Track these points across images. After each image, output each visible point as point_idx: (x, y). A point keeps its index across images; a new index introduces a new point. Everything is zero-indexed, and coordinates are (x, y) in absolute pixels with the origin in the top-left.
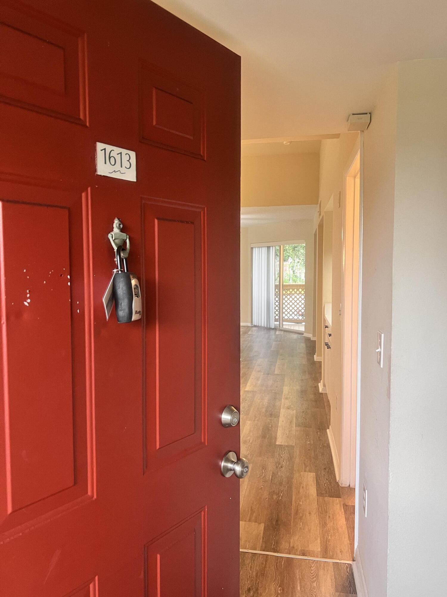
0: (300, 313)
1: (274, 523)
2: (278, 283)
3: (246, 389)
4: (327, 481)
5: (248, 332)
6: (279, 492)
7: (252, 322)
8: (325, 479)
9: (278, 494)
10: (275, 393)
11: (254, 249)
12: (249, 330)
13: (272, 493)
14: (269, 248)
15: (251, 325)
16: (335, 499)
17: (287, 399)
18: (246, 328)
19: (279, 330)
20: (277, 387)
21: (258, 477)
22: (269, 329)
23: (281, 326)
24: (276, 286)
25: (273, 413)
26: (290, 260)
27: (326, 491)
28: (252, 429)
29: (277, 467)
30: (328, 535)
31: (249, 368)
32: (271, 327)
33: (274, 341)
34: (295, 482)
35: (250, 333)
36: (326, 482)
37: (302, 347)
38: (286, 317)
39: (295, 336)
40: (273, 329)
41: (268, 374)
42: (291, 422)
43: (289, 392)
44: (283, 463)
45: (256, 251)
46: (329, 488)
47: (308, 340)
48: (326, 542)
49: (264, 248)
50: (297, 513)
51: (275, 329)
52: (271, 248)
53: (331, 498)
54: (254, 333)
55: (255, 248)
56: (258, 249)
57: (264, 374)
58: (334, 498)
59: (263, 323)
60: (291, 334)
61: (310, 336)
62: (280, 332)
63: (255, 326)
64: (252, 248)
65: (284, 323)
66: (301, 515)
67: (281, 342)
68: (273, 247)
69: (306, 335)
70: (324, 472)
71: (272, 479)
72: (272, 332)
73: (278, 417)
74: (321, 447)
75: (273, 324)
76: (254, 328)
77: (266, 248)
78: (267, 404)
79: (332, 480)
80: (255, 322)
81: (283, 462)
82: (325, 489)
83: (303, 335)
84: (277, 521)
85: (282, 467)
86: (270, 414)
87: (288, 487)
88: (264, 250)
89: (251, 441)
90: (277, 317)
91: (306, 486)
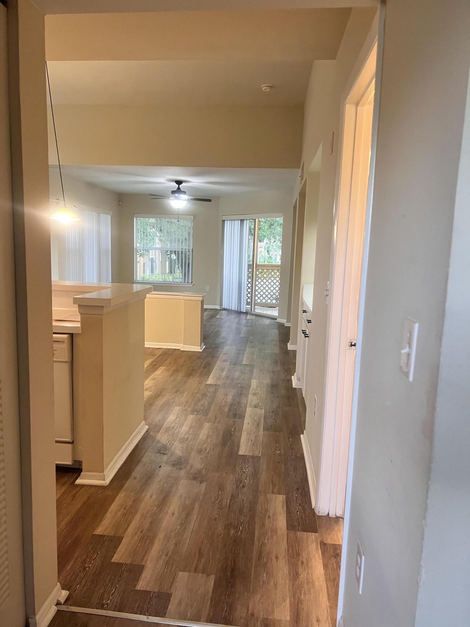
0: (274, 296)
1: (229, 574)
2: (251, 263)
3: (207, 383)
4: (300, 507)
5: (216, 316)
6: (238, 524)
7: (221, 304)
8: (298, 505)
9: (236, 528)
10: (242, 387)
11: (226, 222)
12: (217, 314)
13: (228, 527)
14: (242, 221)
15: (220, 308)
16: (310, 533)
17: (255, 394)
18: (214, 311)
19: (250, 314)
20: (244, 380)
21: (213, 501)
22: (239, 313)
23: (253, 310)
24: (249, 265)
25: (238, 413)
26: (266, 241)
27: (299, 522)
28: (210, 434)
29: (237, 487)
30: (301, 593)
31: (213, 357)
32: (242, 311)
33: (244, 327)
34: (260, 508)
35: (218, 317)
36: (298, 508)
37: (274, 333)
38: (259, 301)
39: (267, 322)
40: (244, 313)
41: (235, 364)
42: (258, 425)
43: (257, 387)
44: (246, 481)
45: (227, 224)
46: (302, 517)
47: (281, 326)
48: (298, 604)
49: (237, 221)
50: (260, 557)
51: (246, 313)
52: (245, 221)
53: (305, 533)
54: (223, 317)
55: (227, 220)
56: (231, 222)
57: (229, 365)
58: (308, 533)
59: (234, 307)
60: (263, 319)
61: (283, 321)
62: (251, 316)
63: (224, 309)
64: (224, 221)
65: (256, 307)
66: (265, 560)
67: (251, 328)
68: (247, 220)
69: (279, 320)
70: (296, 494)
71: (230, 505)
72: (243, 317)
73: (242, 417)
74: (293, 459)
75: (244, 308)
76: (224, 312)
77: (240, 221)
78: (231, 401)
79: (306, 506)
80: (225, 306)
81: (246, 479)
82: (298, 519)
83: (276, 321)
84: (233, 571)
85: (243, 487)
86: (234, 415)
87: (250, 517)
88: (238, 223)
89: (207, 450)
90: (249, 300)
91: (274, 515)
